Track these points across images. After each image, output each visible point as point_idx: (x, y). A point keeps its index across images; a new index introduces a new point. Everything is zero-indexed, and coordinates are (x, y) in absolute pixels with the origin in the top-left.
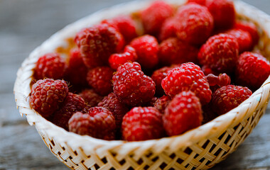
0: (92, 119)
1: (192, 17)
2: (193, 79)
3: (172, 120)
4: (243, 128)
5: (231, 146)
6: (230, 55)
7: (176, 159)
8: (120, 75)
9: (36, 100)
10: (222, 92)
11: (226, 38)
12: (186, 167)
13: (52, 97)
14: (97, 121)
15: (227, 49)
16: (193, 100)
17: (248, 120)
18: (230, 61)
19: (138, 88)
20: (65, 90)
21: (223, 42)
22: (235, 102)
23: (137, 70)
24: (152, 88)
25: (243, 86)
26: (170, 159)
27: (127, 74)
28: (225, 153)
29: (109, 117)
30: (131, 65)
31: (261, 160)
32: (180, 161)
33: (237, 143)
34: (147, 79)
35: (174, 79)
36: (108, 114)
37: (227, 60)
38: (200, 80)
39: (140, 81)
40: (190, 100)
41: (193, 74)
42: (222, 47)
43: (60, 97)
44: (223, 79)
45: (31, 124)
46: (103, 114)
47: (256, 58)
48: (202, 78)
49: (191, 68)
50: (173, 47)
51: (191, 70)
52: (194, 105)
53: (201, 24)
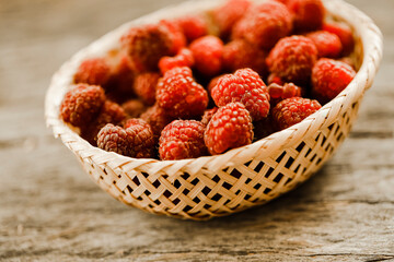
0: (123, 131)
1: (262, 15)
2: (245, 89)
3: (213, 135)
4: (310, 150)
5: (296, 171)
6: (303, 62)
7: (221, 182)
8: (165, 82)
9: (65, 109)
10: (284, 106)
11: (299, 41)
12: (237, 193)
13: (81, 105)
14: (129, 134)
15: (298, 55)
16: (239, 112)
17: (317, 140)
18: (302, 69)
19: (184, 97)
20: (98, 98)
21: (294, 46)
22: (298, 118)
23: (185, 76)
24: (202, 99)
25: (311, 99)
26: (214, 183)
27: (172, 81)
28: (289, 180)
29: (145, 131)
30: (180, 70)
31: (343, 192)
32: (227, 186)
33: (305, 169)
34: (196, 88)
35: (224, 88)
36: (145, 127)
37: (298, 67)
38: (255, 90)
39: (186, 90)
40: (235, 113)
41: (247, 82)
42: (292, 53)
43: (92, 107)
44: (287, 89)
45: (56, 136)
46: (138, 127)
47: (333, 66)
48: (258, 87)
49: (246, 75)
50: (239, 51)
51: (245, 77)
52: (240, 118)
53: (272, 24)
